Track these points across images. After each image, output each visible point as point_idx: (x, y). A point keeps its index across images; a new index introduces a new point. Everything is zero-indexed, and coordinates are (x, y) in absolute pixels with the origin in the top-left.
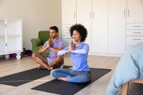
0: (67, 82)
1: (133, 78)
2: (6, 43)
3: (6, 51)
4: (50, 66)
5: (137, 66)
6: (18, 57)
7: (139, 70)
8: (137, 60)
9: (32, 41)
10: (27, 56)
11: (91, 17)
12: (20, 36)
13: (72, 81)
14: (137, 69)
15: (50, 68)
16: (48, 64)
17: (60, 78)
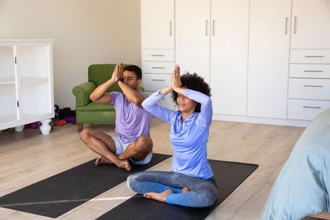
0: (165, 203)
1: (312, 211)
2: (17, 99)
3: (18, 119)
4: (121, 157)
5: (322, 185)
6: (45, 129)
7: (325, 195)
8: (321, 170)
9: (76, 91)
10: (64, 124)
11: (209, 33)
12: (47, 82)
13: (176, 203)
14: (322, 193)
15: (123, 162)
16: (118, 152)
17: (149, 194)
